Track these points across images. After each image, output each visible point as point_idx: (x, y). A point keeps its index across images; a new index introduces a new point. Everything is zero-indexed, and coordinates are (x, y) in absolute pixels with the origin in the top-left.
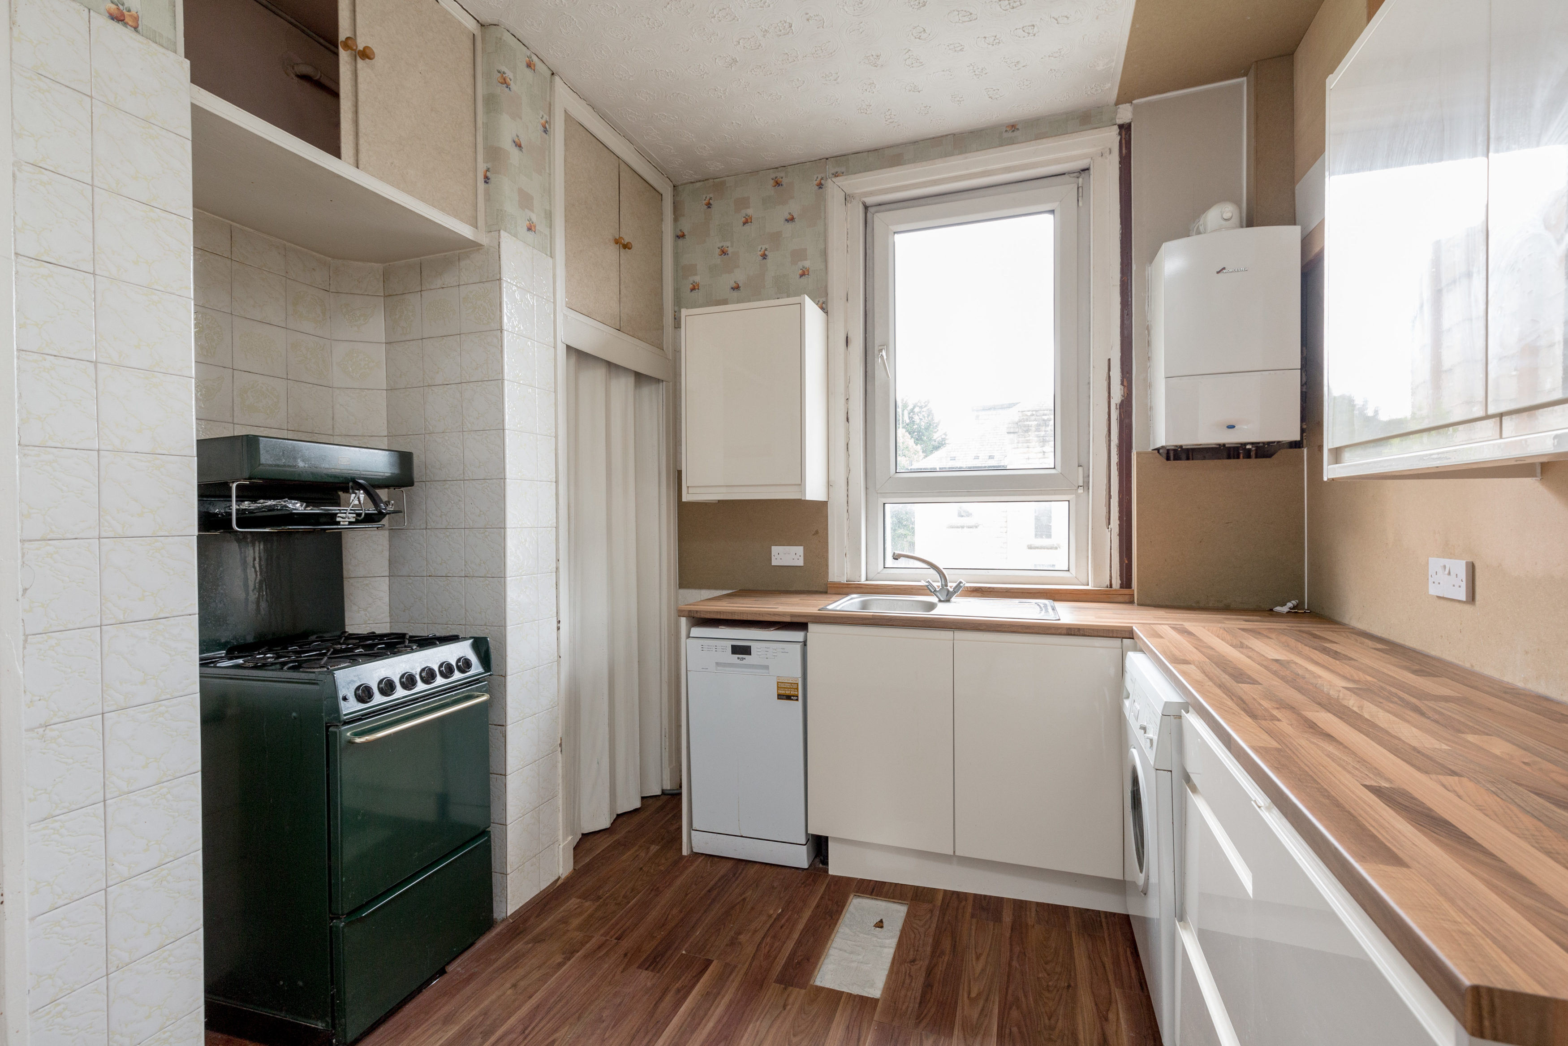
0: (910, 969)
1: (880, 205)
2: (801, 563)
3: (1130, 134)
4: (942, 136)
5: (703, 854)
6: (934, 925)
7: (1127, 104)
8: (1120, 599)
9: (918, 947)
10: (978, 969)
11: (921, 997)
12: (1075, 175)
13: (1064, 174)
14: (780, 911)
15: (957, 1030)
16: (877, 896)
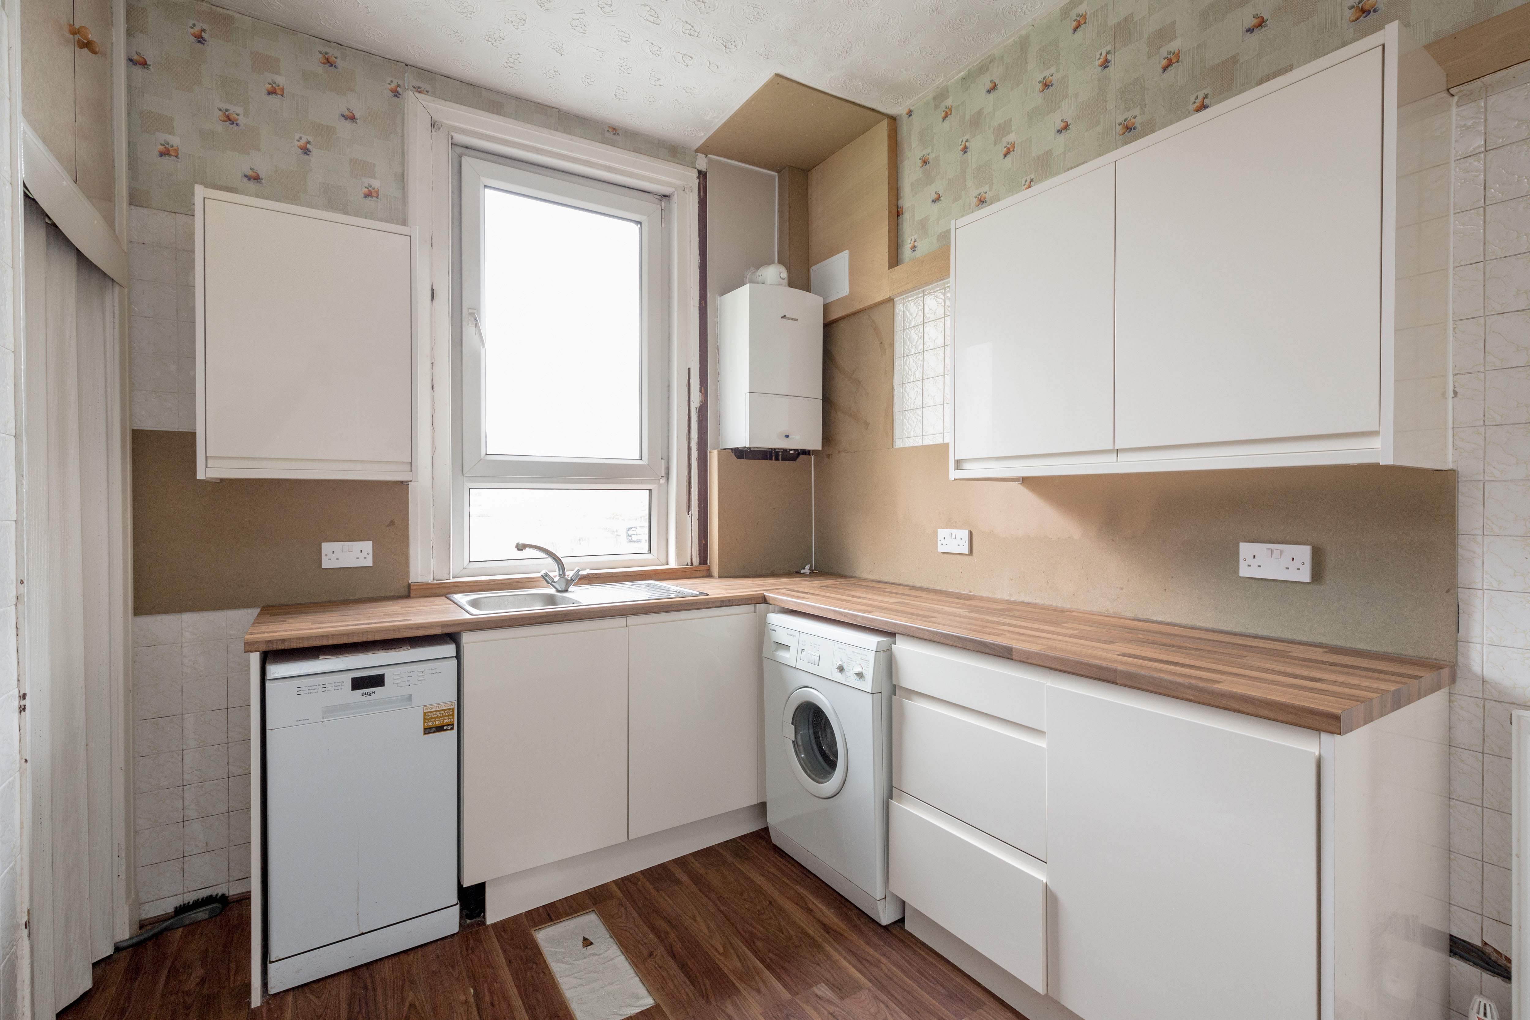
0: (656, 962)
1: (467, 147)
2: (369, 562)
3: (706, 181)
4: (548, 106)
5: (288, 990)
6: (636, 915)
7: (703, 155)
8: (700, 574)
9: (643, 940)
10: (704, 928)
11: (687, 978)
12: (658, 197)
13: (649, 193)
14: (472, 991)
15: (738, 984)
16: (559, 919)
